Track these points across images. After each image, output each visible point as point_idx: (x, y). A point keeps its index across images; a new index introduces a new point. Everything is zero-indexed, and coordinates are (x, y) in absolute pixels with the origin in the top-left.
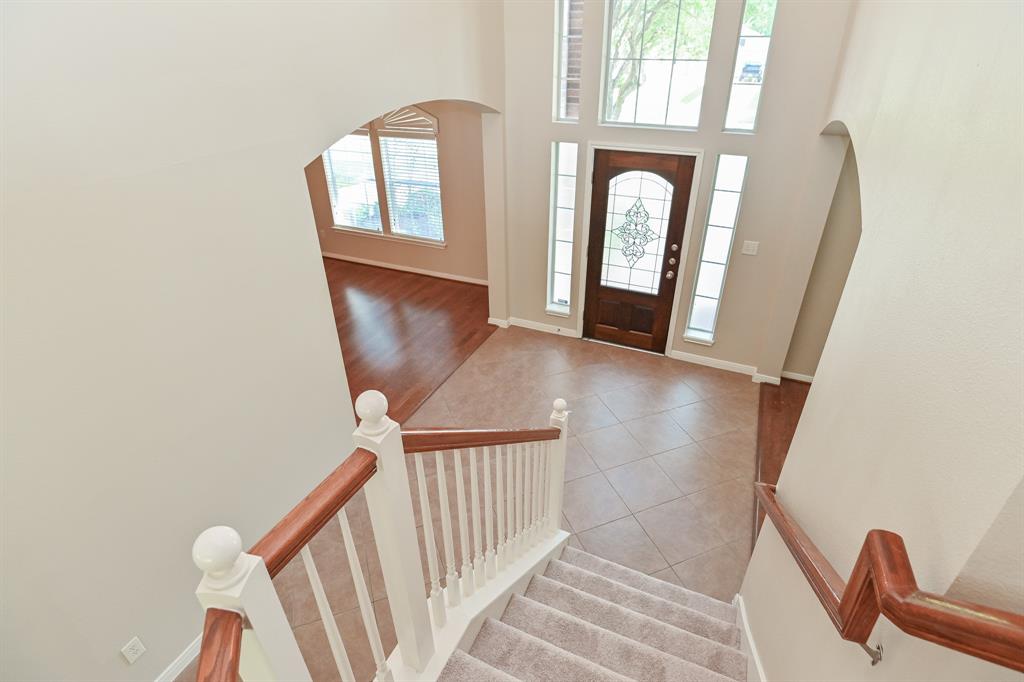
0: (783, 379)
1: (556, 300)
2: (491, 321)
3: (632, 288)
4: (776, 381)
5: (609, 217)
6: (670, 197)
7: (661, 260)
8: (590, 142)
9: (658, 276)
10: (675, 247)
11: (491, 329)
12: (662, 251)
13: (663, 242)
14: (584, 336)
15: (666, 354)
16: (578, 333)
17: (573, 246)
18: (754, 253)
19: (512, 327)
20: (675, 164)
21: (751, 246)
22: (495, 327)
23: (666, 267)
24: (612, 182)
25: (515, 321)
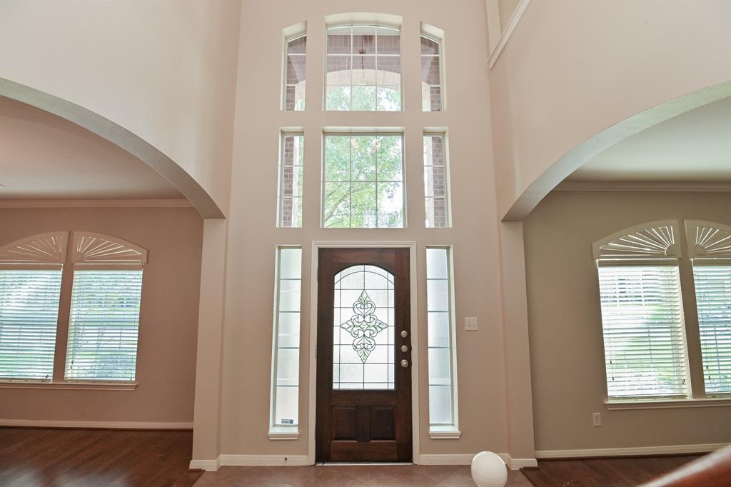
0: (539, 460)
1: (278, 422)
2: (194, 464)
3: (368, 387)
4: (532, 463)
5: (336, 312)
6: (392, 286)
7: (392, 349)
8: (313, 243)
9: (392, 368)
10: (404, 333)
11: (193, 476)
12: (392, 341)
13: (392, 330)
14: (318, 460)
15: (415, 461)
16: (309, 458)
17: (300, 351)
18: (476, 328)
19: (222, 468)
20: (392, 256)
21: (471, 322)
22: (200, 472)
23: (399, 355)
24: (337, 277)
25: (227, 459)
